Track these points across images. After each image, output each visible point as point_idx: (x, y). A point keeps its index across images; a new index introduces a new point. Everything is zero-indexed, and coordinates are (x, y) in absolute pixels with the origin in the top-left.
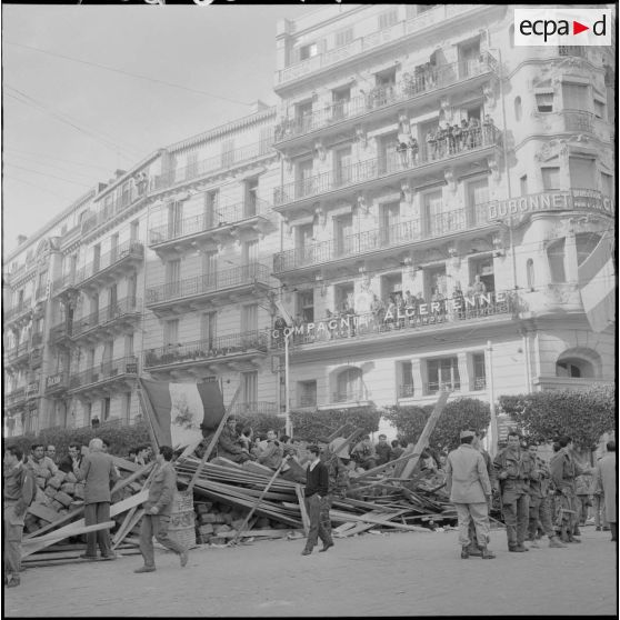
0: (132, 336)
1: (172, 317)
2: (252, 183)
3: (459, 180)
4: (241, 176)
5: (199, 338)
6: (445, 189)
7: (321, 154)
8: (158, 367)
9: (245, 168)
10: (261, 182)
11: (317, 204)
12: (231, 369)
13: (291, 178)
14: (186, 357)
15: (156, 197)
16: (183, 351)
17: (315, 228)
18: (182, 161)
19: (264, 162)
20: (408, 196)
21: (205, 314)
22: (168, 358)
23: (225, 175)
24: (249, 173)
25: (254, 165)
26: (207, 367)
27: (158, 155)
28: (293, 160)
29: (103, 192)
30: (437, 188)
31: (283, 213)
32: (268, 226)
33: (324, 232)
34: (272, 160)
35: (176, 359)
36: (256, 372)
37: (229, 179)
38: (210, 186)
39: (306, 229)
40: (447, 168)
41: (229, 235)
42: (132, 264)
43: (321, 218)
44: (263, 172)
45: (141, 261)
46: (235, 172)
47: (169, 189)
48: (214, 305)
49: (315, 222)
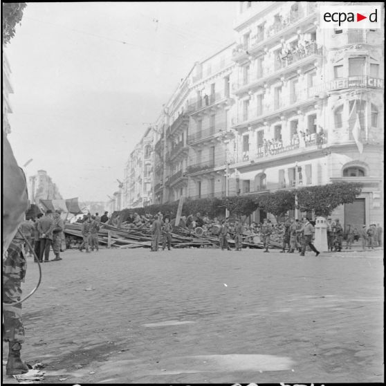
1: (199, 149)
2: (227, 78)
3: (305, 73)
4: (223, 76)
5: (209, 159)
6: (300, 78)
7: (252, 62)
10: (231, 78)
11: (249, 89)
13: (241, 76)
14: (202, 169)
15: (192, 88)
16: (203, 165)
17: (250, 101)
18: (205, 67)
19: (231, 68)
20: (285, 83)
21: (211, 147)
22: (196, 170)
23: (217, 75)
24: (226, 74)
25: (227, 70)
28: (242, 66)
30: (296, 79)
31: (237, 95)
32: (233, 101)
33: (254, 104)
34: (234, 66)
37: (219, 77)
39: (247, 103)
40: (298, 68)
41: (218, 107)
42: (185, 123)
43: (252, 97)
44: (231, 73)
45: (188, 121)
46: (220, 73)
47: (197, 84)
48: (213, 143)
49: (250, 99)
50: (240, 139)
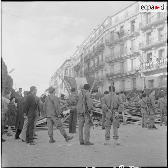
0: (103, 70)
1: (112, 64)
2: (133, 22)
4: (129, 21)
5: (120, 69)
8: (109, 78)
9: (130, 18)
10: (135, 21)
11: (152, 25)
12: (129, 78)
13: (144, 19)
14: (116, 75)
15: (107, 31)
16: (115, 73)
17: (152, 33)
18: (114, 19)
19: (136, 15)
21: (121, 62)
22: (112, 76)
23: (125, 21)
24: (132, 19)
25: (133, 17)
26: (122, 77)
27: (107, 18)
29: (95, 31)
31: (142, 30)
32: (138, 34)
33: (155, 34)
35: (114, 76)
36: (136, 78)
37: (126, 22)
38: (121, 25)
39: (149, 34)
41: (127, 39)
43: (154, 30)
44: (136, 18)
45: (104, 49)
46: (128, 19)
47: (110, 27)
48: (123, 60)
49: (152, 31)
50: (145, 56)
